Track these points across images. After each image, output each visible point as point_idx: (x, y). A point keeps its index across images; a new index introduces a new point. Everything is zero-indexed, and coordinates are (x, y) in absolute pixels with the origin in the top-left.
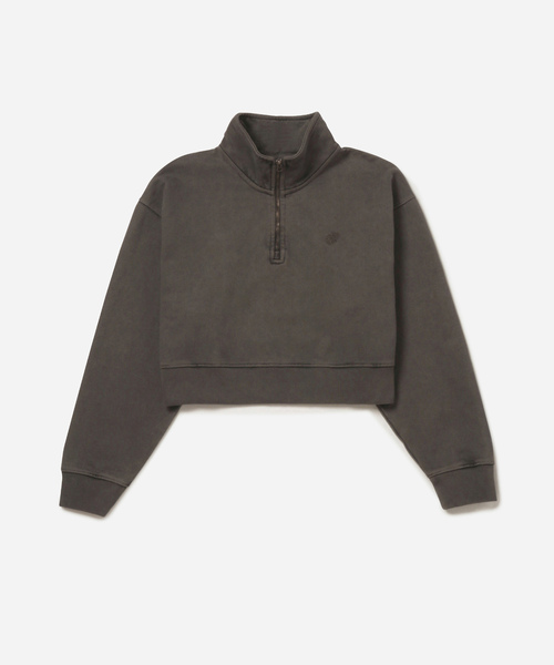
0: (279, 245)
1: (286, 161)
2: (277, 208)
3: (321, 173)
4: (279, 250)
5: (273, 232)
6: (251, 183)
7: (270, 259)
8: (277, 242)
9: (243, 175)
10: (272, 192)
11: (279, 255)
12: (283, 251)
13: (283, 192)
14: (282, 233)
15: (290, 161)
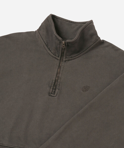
0: (56, 86)
1: (68, 43)
2: (59, 67)
3: (87, 52)
4: (55, 89)
5: (54, 79)
6: (49, 51)
7: (49, 93)
8: (55, 85)
9: (45, 46)
10: (59, 58)
11: (55, 92)
12: (57, 90)
13: (64, 59)
14: (59, 81)
15: (69, 43)
